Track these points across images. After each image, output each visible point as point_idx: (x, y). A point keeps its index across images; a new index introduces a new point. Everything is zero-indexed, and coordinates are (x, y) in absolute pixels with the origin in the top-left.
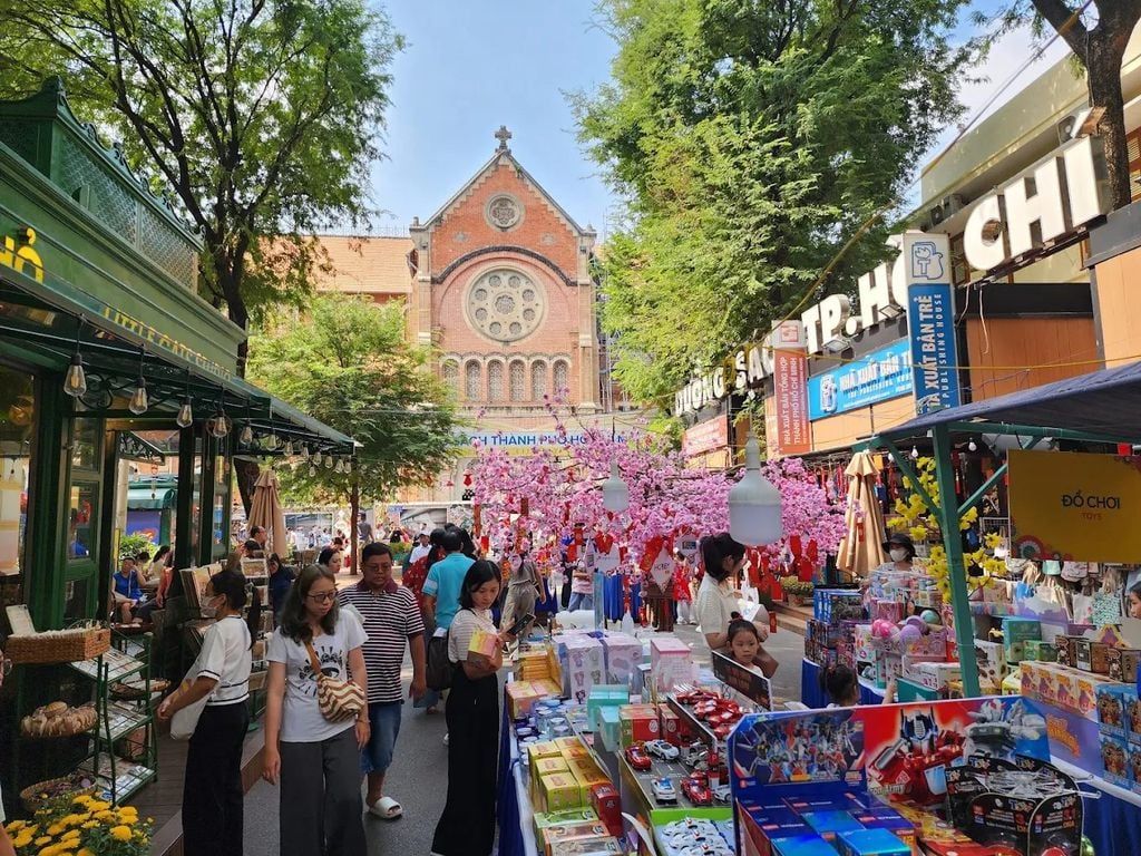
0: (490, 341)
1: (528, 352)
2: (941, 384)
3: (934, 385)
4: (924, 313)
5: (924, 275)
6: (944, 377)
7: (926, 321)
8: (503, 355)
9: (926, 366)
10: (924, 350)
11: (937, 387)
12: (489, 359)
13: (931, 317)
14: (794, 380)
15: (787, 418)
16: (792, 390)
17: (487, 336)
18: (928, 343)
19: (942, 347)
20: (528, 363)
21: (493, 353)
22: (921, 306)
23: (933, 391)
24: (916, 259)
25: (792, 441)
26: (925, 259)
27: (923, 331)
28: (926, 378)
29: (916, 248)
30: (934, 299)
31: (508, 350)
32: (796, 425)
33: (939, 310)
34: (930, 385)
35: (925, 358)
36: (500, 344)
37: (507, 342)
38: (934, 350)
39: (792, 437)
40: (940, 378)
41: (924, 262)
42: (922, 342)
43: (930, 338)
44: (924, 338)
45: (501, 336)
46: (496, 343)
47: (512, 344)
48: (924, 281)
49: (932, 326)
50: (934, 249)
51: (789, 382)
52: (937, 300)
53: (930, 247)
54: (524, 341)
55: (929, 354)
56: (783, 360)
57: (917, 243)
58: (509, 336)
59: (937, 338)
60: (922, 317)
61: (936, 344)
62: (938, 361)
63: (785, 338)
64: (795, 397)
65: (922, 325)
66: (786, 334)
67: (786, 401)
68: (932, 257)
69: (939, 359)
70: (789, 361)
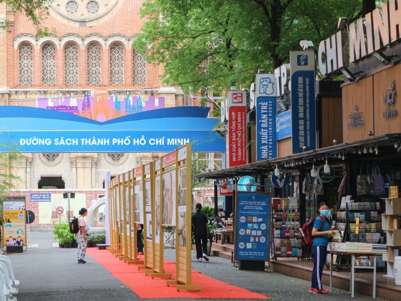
0: (65, 21)
1: (106, 33)
2: (268, 142)
3: (266, 142)
4: (264, 110)
5: (265, 92)
6: (270, 138)
7: (264, 113)
8: (78, 36)
9: (263, 134)
10: (262, 126)
11: (267, 143)
12: (65, 40)
13: (267, 111)
14: (239, 125)
15: (234, 146)
16: (238, 130)
17: (61, 15)
18: (264, 123)
19: (270, 125)
20: (105, 45)
21: (69, 35)
22: (263, 106)
23: (265, 144)
24: (261, 85)
25: (237, 159)
26: (266, 85)
27: (262, 118)
28: (262, 139)
29: (262, 80)
30: (268, 103)
31: (85, 31)
32: (240, 151)
33: (270, 108)
34: (263, 142)
35: (262, 130)
36: (77, 25)
37: (83, 22)
38: (267, 126)
39: (237, 157)
40: (268, 139)
41: (265, 87)
42: (262, 123)
43: (265, 121)
44: (263, 121)
45: (78, 16)
46: (72, 23)
47: (89, 24)
48: (264, 95)
49: (267, 115)
50: (270, 80)
51: (237, 126)
52: (270, 104)
53: (268, 80)
54: (102, 21)
55: (264, 128)
56: (233, 113)
57: (263, 78)
58: (87, 16)
59: (268, 121)
60: (262, 111)
61: (268, 124)
62: (268, 131)
63: (235, 101)
64: (239, 135)
65: (262, 115)
66: (236, 99)
67: (234, 136)
68: (269, 85)
69: (268, 130)
70: (236, 114)
